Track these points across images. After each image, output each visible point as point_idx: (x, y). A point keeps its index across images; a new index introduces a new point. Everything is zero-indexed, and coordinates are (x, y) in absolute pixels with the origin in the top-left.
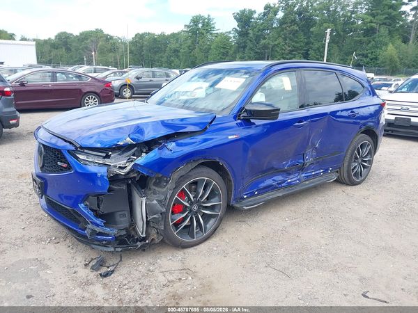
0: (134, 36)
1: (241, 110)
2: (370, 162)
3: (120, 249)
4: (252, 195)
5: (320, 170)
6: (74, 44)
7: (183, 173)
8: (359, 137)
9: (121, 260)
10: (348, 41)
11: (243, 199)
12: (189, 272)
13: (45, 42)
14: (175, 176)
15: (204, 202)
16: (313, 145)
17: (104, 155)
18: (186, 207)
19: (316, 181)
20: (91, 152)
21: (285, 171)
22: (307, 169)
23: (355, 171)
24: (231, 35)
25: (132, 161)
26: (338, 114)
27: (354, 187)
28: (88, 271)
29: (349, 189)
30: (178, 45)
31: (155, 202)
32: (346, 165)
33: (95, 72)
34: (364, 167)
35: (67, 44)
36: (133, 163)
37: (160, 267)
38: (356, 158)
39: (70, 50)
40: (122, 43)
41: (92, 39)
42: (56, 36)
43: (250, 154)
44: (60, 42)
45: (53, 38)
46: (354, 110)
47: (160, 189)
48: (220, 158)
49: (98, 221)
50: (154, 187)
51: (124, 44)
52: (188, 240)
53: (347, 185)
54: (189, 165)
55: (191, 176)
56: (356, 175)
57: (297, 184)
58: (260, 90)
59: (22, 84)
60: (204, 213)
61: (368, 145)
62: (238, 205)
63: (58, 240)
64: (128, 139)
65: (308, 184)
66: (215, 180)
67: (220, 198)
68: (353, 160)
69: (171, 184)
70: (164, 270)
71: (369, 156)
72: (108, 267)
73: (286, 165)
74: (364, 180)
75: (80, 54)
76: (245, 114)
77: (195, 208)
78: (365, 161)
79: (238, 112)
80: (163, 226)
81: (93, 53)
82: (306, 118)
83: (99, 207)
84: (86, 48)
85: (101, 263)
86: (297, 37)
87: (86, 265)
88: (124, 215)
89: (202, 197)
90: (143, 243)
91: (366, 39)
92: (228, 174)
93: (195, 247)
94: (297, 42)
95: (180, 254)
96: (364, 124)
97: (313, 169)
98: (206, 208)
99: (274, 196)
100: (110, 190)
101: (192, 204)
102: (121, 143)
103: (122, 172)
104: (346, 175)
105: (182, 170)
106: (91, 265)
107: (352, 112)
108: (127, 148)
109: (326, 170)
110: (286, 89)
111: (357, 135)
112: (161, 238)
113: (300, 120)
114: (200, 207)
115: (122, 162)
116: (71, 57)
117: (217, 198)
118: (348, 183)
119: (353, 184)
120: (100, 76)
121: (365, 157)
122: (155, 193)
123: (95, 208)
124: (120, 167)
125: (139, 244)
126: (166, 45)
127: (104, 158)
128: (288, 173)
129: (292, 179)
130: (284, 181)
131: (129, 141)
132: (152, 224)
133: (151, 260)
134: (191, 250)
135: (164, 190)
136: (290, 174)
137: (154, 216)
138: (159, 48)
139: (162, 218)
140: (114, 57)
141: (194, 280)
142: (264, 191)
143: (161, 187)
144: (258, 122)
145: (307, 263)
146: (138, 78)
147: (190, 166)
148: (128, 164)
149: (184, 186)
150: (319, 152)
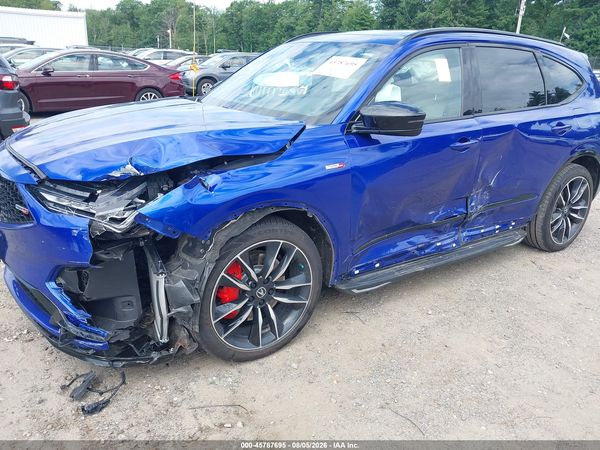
0: (229, 5)
1: (353, 116)
2: (584, 212)
3: (121, 364)
4: (369, 268)
5: (494, 225)
6: (143, 18)
7: (236, 232)
8: (568, 168)
9: (124, 383)
10: (553, 15)
11: (352, 275)
12: (241, 410)
13: (103, 14)
14: (222, 237)
15: (278, 283)
16: (485, 181)
17: (87, 195)
18: (244, 291)
19: (486, 244)
20: (65, 189)
21: (432, 227)
22: (472, 224)
23: (556, 228)
24: (373, 5)
25: (135, 209)
26: (533, 127)
27: (552, 254)
28: (65, 399)
29: (544, 259)
30: (292, 20)
31: (181, 284)
32: (541, 216)
33: (165, 58)
34: (573, 220)
35: (132, 18)
36: (136, 213)
37: (193, 397)
38: (560, 206)
39: (138, 26)
40: (211, 16)
41: (169, 9)
42: (118, 6)
43: (367, 198)
44: (123, 15)
45: (114, 8)
46: (562, 121)
47: (193, 261)
48: (308, 206)
49: (79, 315)
50: (184, 256)
51: (215, 17)
52: (246, 347)
53: (541, 250)
54: (248, 218)
55: (253, 237)
56: (557, 234)
57: (453, 249)
58: (392, 80)
59: (47, 73)
60: (279, 302)
61: (584, 183)
62: (342, 287)
63: (32, 335)
64: (129, 167)
65: (471, 249)
66: (299, 244)
67: (308, 275)
68: (555, 208)
69: (212, 253)
70: (197, 404)
71: (583, 202)
72: (101, 394)
73: (434, 217)
74: (571, 242)
75: (151, 32)
76: (361, 125)
77: (261, 293)
78: (576, 211)
79: (347, 121)
80: (197, 327)
81: (169, 31)
82: (475, 134)
83: (82, 288)
84: (161, 23)
85: (91, 385)
86: (474, 8)
87: (64, 388)
88: (130, 304)
89: (274, 273)
90: (164, 353)
91: (582, 10)
92: (324, 234)
93: (261, 361)
94: (473, 16)
95: (232, 373)
96: (580, 147)
97: (482, 224)
98: (283, 293)
99: (408, 272)
100: (95, 261)
101: (255, 285)
102: (116, 174)
103: (117, 228)
104: (539, 234)
105: (234, 226)
106: (73, 387)
107: (560, 124)
108: (128, 183)
109: (504, 226)
110: (441, 80)
111: (564, 166)
112: (196, 346)
113: (463, 137)
114: (271, 291)
115: (116, 211)
116: (139, 36)
117: (302, 276)
118: (543, 247)
119: (551, 248)
120: (171, 64)
121: (577, 204)
122: (184, 266)
123: (75, 289)
124: (113, 220)
125: (155, 356)
126: (275, 19)
127: (87, 200)
128: (438, 230)
129: (445, 240)
130: (429, 245)
131: (130, 169)
132: (179, 322)
133: (179, 383)
134: (252, 366)
135: (200, 262)
136: (440, 233)
137: (180, 309)
138: (265, 24)
139: (195, 312)
140: (200, 37)
141: (247, 429)
142: (390, 262)
143: (194, 256)
144: (385, 139)
145: (458, 403)
146: (224, 67)
147: (250, 220)
148: (127, 213)
149: (238, 256)
150: (495, 195)
